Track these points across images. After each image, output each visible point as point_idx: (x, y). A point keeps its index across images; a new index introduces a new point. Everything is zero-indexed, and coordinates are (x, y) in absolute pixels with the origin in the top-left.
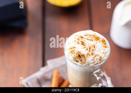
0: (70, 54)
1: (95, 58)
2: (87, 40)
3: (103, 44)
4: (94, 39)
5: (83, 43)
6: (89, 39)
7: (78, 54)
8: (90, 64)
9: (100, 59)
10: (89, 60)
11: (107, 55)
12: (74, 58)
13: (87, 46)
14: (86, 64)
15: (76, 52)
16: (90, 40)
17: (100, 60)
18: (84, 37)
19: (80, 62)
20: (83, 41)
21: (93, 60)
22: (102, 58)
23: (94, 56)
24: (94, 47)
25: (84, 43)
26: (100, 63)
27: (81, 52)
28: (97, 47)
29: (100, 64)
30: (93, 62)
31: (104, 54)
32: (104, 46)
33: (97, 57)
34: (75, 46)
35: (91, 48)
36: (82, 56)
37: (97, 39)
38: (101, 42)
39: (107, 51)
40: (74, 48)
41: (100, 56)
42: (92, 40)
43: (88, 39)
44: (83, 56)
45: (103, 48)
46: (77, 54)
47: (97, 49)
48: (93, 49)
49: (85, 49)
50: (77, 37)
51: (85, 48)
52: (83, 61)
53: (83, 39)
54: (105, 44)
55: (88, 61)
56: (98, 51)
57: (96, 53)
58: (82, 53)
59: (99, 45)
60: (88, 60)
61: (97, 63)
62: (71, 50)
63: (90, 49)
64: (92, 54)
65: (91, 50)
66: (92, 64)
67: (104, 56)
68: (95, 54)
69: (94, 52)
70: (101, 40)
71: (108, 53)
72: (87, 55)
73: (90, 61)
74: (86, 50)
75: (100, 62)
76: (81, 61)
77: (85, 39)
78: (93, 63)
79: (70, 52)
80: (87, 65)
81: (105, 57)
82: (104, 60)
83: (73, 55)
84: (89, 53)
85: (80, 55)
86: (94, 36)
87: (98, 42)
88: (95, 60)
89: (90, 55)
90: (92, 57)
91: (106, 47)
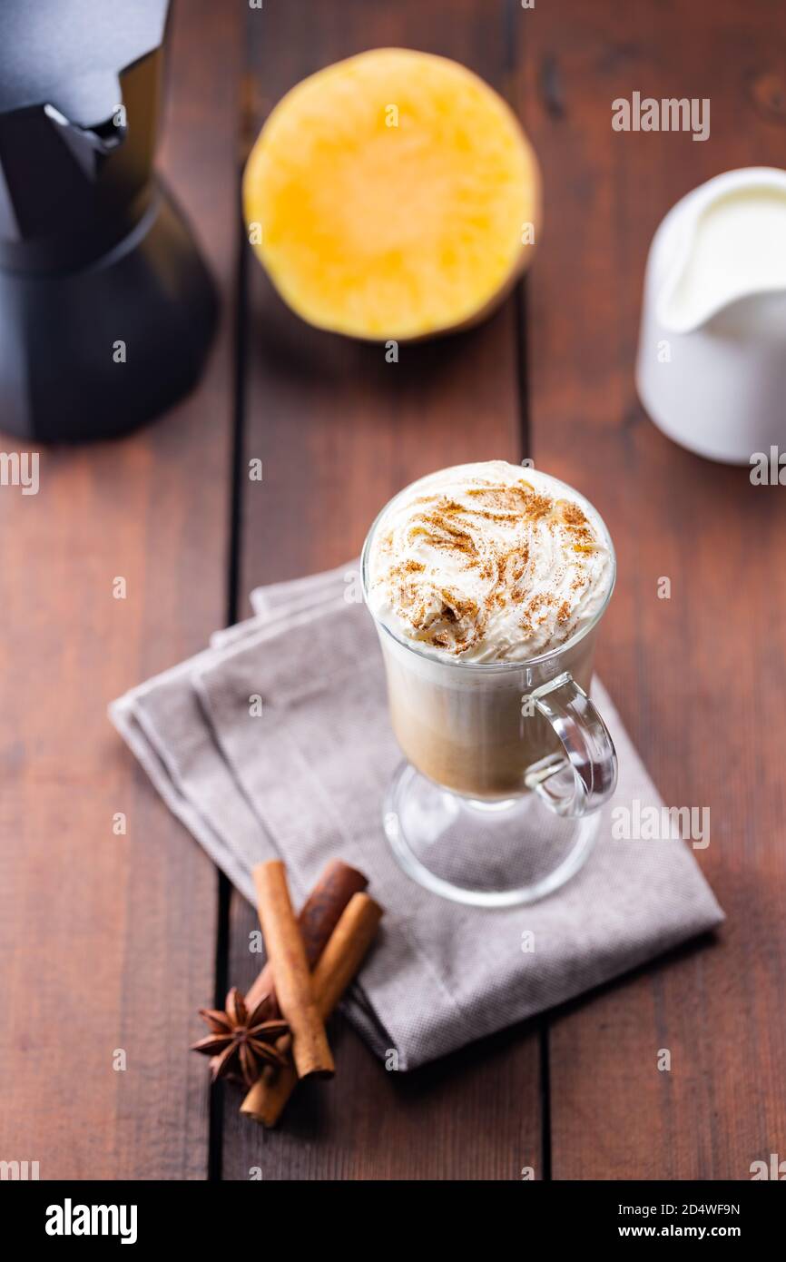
0: (398, 606)
1: (535, 616)
2: (486, 521)
3: (571, 538)
4: (519, 509)
5: (461, 541)
6: (493, 511)
7: (442, 603)
8: (511, 650)
9: (564, 617)
10: (502, 628)
11: (595, 594)
12: (416, 626)
13: (485, 557)
14: (490, 651)
15: (425, 592)
16: (501, 519)
17: (561, 624)
18: (468, 503)
19: (455, 646)
20: (460, 528)
21: (525, 627)
22: (570, 611)
23: (525, 606)
24: (526, 555)
25: (468, 537)
26: (564, 641)
27: (454, 593)
28: (538, 557)
29: (566, 647)
30: (523, 639)
31: (580, 590)
32: (578, 548)
33: (543, 611)
34: (418, 559)
35: (509, 564)
36: (459, 609)
37: (539, 508)
38: (563, 525)
39: (596, 573)
40: (415, 568)
41: (561, 603)
42: (512, 519)
43: (487, 516)
44: (469, 609)
45: (571, 554)
46: (435, 604)
47: (542, 568)
48: (519, 567)
49: (477, 571)
50: (428, 509)
51: (473, 565)
52: (469, 640)
53: (461, 516)
54: (584, 533)
55: (499, 634)
56: (545, 578)
57: (536, 585)
58: (458, 597)
59: (550, 542)
60: (495, 632)
61: (548, 643)
62: (401, 582)
63: (502, 569)
64: (517, 596)
65: (508, 576)
66: (520, 652)
67: (581, 598)
68: (531, 596)
69: (524, 584)
70: (558, 511)
71: (605, 583)
72: (489, 602)
73: (508, 636)
74: (482, 576)
75: (561, 635)
76: (459, 638)
77: (470, 518)
78: (526, 643)
79: (397, 593)
80: (490, 656)
81: (588, 608)
82: (584, 622)
83: (413, 613)
84: (499, 591)
85: (452, 607)
86: (521, 492)
87: (542, 525)
88: (535, 627)
89: (503, 604)
90: (516, 611)
91: (588, 551)
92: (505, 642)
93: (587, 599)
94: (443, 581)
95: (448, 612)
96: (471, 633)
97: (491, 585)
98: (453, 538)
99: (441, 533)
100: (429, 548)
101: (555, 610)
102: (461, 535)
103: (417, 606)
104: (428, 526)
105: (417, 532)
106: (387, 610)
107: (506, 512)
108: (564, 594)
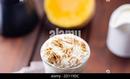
0: (46, 55)
1: (72, 60)
2: (66, 43)
3: (82, 48)
4: (73, 42)
5: (61, 46)
7: (54, 55)
8: (66, 66)
9: (77, 61)
10: (65, 62)
11: (85, 59)
12: (48, 59)
13: (64, 48)
14: (62, 66)
15: (51, 53)
17: (76, 63)
19: (55, 64)
20: (61, 43)
21: (69, 62)
22: (78, 60)
23: (70, 58)
24: (72, 49)
25: (62, 45)
27: (56, 54)
28: (75, 50)
29: (77, 67)
30: (68, 64)
31: (81, 57)
32: (83, 50)
33: (73, 60)
34: (52, 47)
35: (69, 50)
36: (57, 57)
38: (81, 46)
39: (85, 55)
40: (51, 49)
41: (77, 59)
42: (71, 43)
43: (67, 42)
44: (59, 57)
46: (52, 55)
47: (75, 52)
48: (70, 51)
49: (62, 51)
50: (57, 39)
51: (62, 50)
52: (58, 63)
54: (84, 47)
56: (75, 54)
57: (73, 55)
59: (77, 48)
60: (63, 62)
61: (73, 66)
62: (48, 51)
63: (67, 51)
64: (69, 56)
65: (68, 53)
66: (68, 67)
67: (81, 59)
68: (71, 57)
69: (70, 54)
72: (63, 56)
73: (65, 63)
74: (63, 52)
75: (76, 65)
76: (56, 63)
77: (63, 42)
78: (69, 65)
79: (46, 53)
81: (82, 61)
82: (81, 63)
83: (48, 57)
84: (65, 55)
87: (77, 45)
88: (71, 62)
89: (66, 57)
90: (68, 59)
91: (85, 51)
92: (65, 64)
93: (83, 59)
94: (55, 52)
95: (55, 57)
96: (59, 62)
97: (64, 54)
98: (59, 45)
99: (57, 44)
100: (54, 46)
101: (76, 60)
102: (61, 44)
103: (49, 55)
104: (55, 42)
105: (53, 43)
106: (44, 56)
107: (70, 42)
108: (78, 57)
